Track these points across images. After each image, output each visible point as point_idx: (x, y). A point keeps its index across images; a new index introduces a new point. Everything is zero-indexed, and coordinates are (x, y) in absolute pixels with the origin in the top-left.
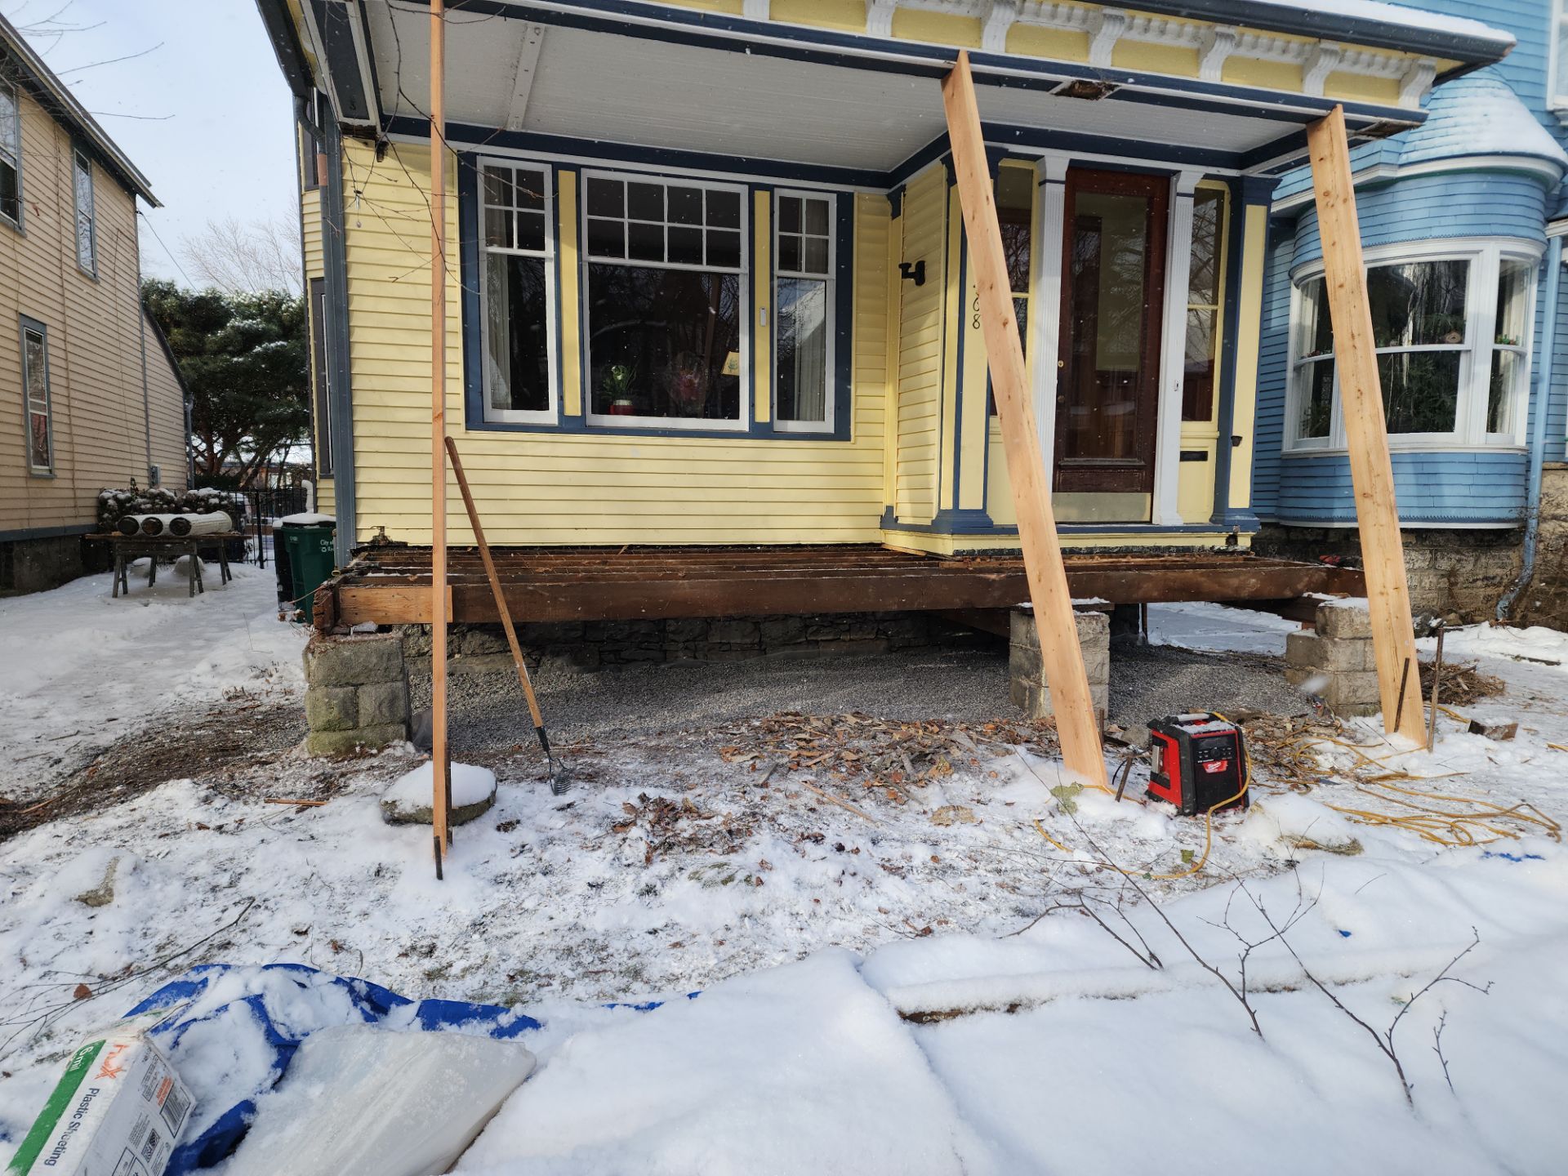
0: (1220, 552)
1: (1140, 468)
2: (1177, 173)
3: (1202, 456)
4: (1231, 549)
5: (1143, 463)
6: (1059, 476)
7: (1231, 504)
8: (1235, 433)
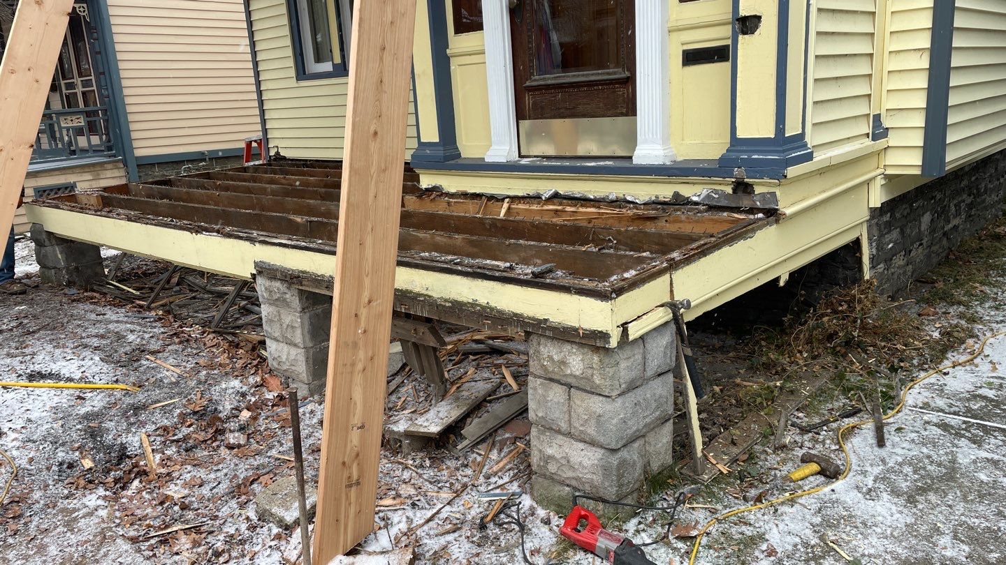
1: (621, 82)
3: (721, 55)
5: (624, 74)
6: (528, 100)
7: (741, 134)
8: (744, 12)
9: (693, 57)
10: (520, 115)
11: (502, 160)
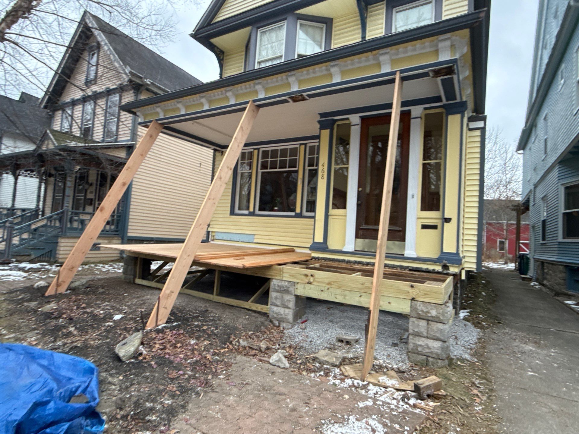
0: (438, 273)
1: (399, 231)
2: (410, 111)
3: (434, 227)
4: (445, 272)
5: (401, 229)
6: (360, 232)
7: (445, 250)
8: (446, 216)
9: (424, 227)
10: (357, 236)
11: (351, 251)
